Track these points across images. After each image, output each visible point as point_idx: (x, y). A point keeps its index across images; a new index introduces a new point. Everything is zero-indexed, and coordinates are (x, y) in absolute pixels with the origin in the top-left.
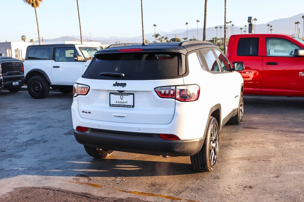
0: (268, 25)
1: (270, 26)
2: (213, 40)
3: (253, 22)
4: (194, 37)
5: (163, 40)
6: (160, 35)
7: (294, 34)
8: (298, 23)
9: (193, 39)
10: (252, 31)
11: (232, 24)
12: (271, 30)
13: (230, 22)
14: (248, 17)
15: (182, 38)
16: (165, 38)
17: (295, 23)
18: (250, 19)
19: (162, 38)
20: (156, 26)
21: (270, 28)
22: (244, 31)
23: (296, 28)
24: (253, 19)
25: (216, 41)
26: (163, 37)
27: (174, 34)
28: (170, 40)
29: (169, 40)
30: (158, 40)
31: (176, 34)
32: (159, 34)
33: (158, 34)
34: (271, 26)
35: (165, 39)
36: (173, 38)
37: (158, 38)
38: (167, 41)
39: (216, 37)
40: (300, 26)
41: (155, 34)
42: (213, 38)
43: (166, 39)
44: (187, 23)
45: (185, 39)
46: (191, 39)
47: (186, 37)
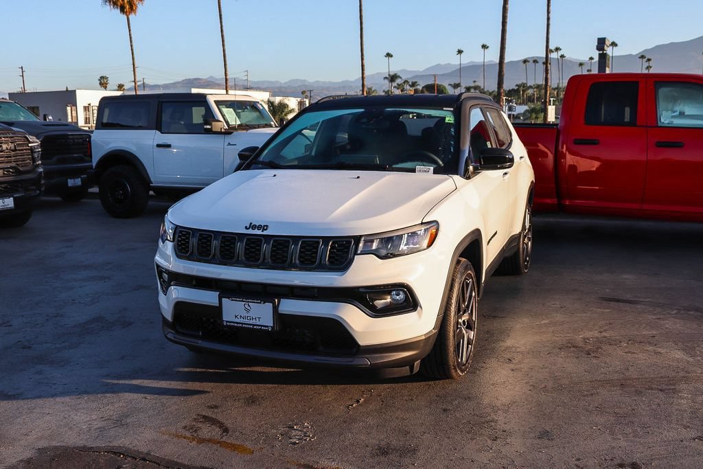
0: (642, 57)
1: (645, 59)
2: (517, 89)
3: (609, 51)
4: (474, 82)
5: (407, 87)
6: (401, 78)
9: (473, 87)
11: (560, 53)
12: (648, 67)
13: (557, 49)
14: (599, 39)
15: (449, 85)
16: (410, 83)
18: (601, 43)
19: (404, 82)
21: (647, 64)
22: (588, 70)
24: (607, 43)
25: (524, 91)
26: (406, 82)
27: (430, 75)
28: (423, 88)
29: (420, 88)
30: (395, 87)
31: (435, 76)
32: (399, 74)
33: (396, 74)
34: (649, 60)
35: (411, 86)
36: (430, 83)
37: (395, 84)
38: (416, 91)
39: (525, 82)
41: (389, 75)
42: (517, 85)
43: (413, 84)
44: (460, 52)
45: (456, 86)
46: (468, 86)
47: (457, 83)
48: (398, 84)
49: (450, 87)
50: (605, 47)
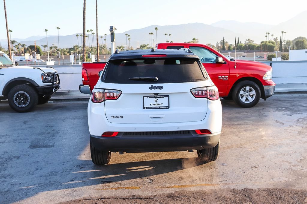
0: (126, 34)
1: (127, 36)
2: (73, 48)
3: (114, 31)
5: (20, 47)
6: (17, 42)
7: (149, 44)
8: (152, 33)
9: (54, 47)
10: (114, 39)
11: (92, 32)
12: (129, 39)
13: (91, 30)
14: (110, 26)
16: (22, 45)
17: (150, 34)
18: (111, 28)
19: (19, 44)
20: (12, 31)
21: (128, 38)
22: (105, 40)
23: (151, 39)
24: (114, 28)
25: (77, 49)
27: (33, 41)
28: (28, 47)
29: (26, 47)
30: (14, 47)
31: (35, 41)
32: (16, 40)
33: (14, 41)
34: (129, 36)
35: (22, 46)
36: (31, 45)
37: (14, 45)
38: (24, 49)
39: (78, 44)
40: (154, 36)
41: (11, 40)
42: (74, 46)
43: (23, 46)
44: (46, 30)
45: (45, 46)
46: (51, 46)
47: (45, 45)
48: (15, 45)
49: (42, 47)
50: (113, 30)
